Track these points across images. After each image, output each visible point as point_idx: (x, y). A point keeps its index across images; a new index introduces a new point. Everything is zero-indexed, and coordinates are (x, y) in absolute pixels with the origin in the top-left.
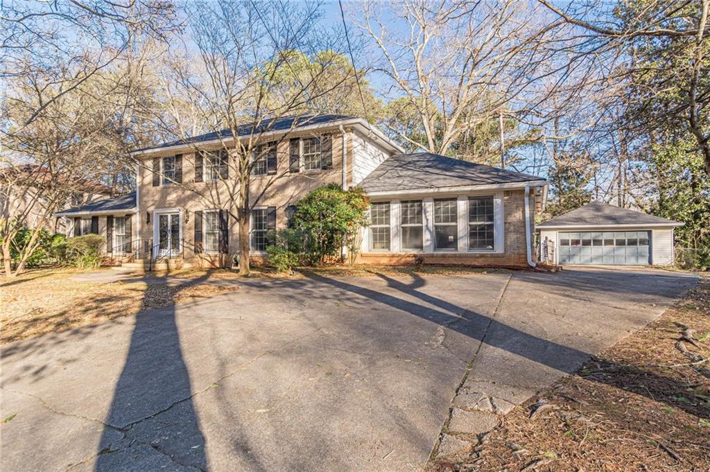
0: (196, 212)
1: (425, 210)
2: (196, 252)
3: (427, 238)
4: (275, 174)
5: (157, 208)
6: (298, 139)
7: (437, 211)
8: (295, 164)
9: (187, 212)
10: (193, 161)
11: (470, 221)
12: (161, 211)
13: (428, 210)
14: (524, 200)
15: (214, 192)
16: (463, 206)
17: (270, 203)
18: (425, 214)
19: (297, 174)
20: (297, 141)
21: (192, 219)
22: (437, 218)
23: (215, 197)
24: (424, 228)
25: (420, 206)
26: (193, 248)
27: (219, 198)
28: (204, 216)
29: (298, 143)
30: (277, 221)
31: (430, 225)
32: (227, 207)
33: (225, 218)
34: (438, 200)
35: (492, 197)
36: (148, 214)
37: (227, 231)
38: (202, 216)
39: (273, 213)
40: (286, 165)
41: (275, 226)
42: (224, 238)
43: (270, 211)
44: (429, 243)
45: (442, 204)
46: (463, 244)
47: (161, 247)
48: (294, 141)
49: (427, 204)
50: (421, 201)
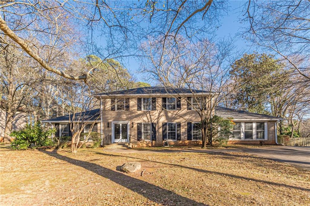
0: (138, 123)
1: (242, 126)
2: (138, 140)
3: (242, 135)
4: (181, 110)
5: (114, 121)
6: (191, 97)
7: (245, 126)
8: (190, 107)
9: (133, 123)
10: (136, 101)
11: (257, 130)
12: (116, 122)
13: (243, 126)
14: (274, 124)
15: (148, 115)
16: (254, 125)
17: (177, 121)
18: (242, 127)
19: (190, 111)
20: (190, 98)
21: (135, 126)
22: (245, 129)
23: (149, 117)
24: (241, 132)
25: (240, 124)
26: (136, 138)
27: (151, 118)
28: (142, 125)
29: (191, 99)
30: (181, 128)
31: (243, 131)
32: (156, 121)
33: (154, 126)
34: (246, 122)
35: (264, 123)
36: (108, 124)
37: (155, 131)
38: (141, 125)
39: (179, 125)
40: (186, 107)
41: (180, 130)
42: (154, 135)
43: (178, 124)
44: (242, 137)
45: (247, 124)
46: (254, 137)
47: (115, 138)
48: (189, 98)
49: (242, 124)
50: (240, 123)
